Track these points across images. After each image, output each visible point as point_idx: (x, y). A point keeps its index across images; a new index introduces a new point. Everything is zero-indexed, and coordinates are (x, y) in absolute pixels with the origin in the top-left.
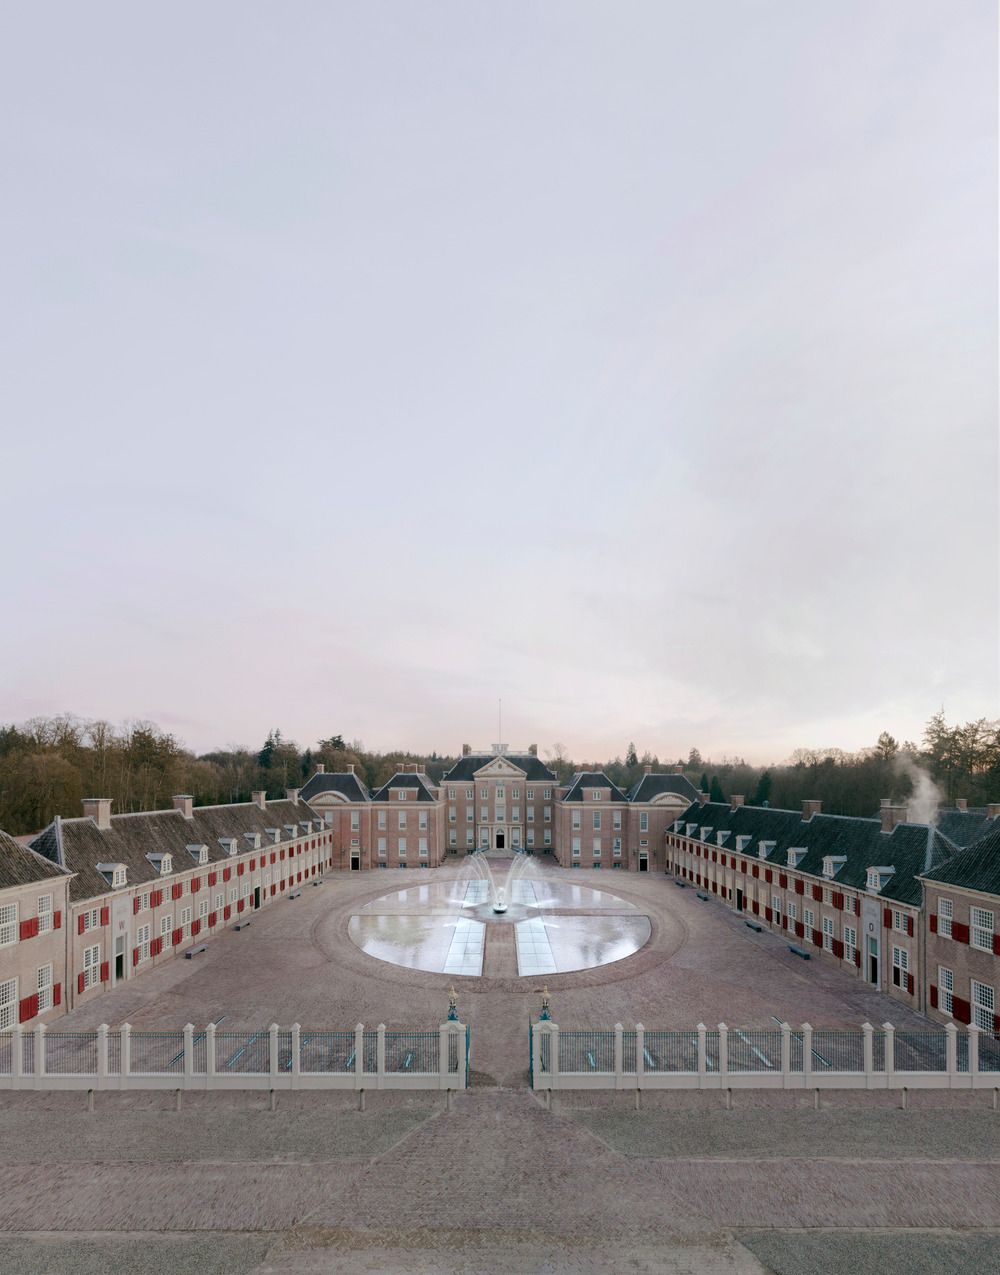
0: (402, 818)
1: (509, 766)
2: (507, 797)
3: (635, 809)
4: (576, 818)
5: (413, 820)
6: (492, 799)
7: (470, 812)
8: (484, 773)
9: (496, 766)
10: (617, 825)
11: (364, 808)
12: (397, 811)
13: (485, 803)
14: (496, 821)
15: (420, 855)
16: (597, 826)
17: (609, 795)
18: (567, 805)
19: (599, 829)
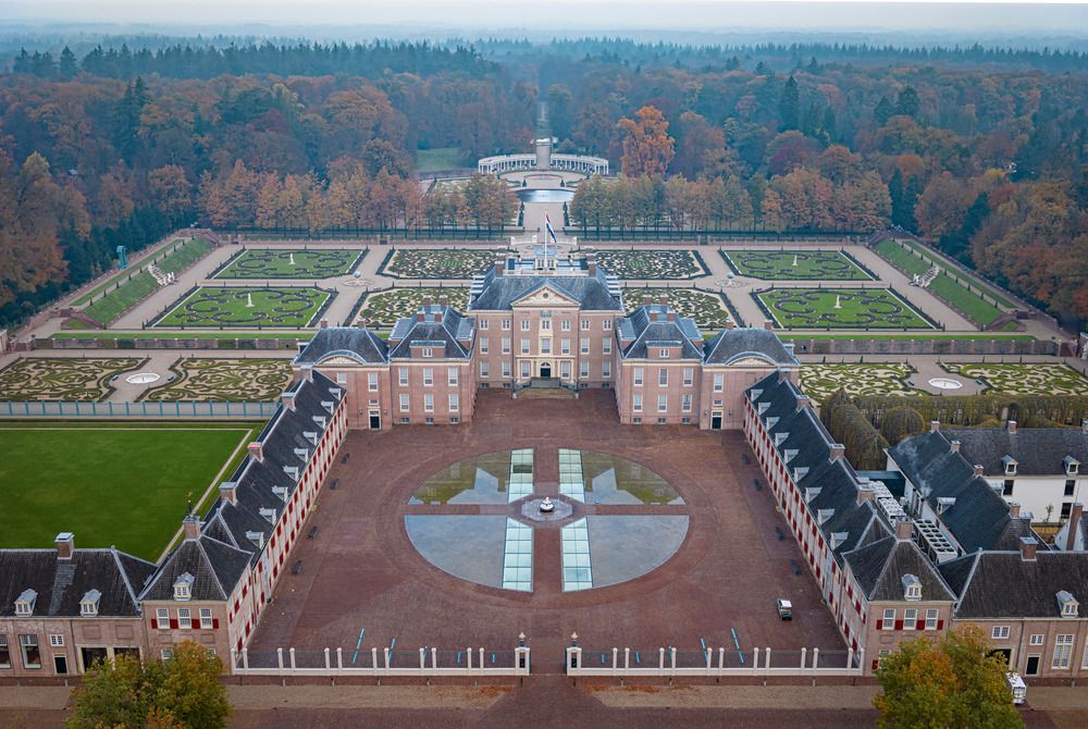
0: (427, 375)
1: (557, 295)
2: (554, 330)
3: (709, 370)
4: (638, 374)
5: (441, 377)
6: (535, 331)
7: (506, 343)
8: (525, 302)
9: (540, 296)
10: (688, 382)
11: (382, 369)
12: (421, 368)
13: (526, 336)
14: (541, 355)
15: (451, 411)
16: (664, 381)
17: (680, 352)
18: (627, 362)
19: (666, 386)
